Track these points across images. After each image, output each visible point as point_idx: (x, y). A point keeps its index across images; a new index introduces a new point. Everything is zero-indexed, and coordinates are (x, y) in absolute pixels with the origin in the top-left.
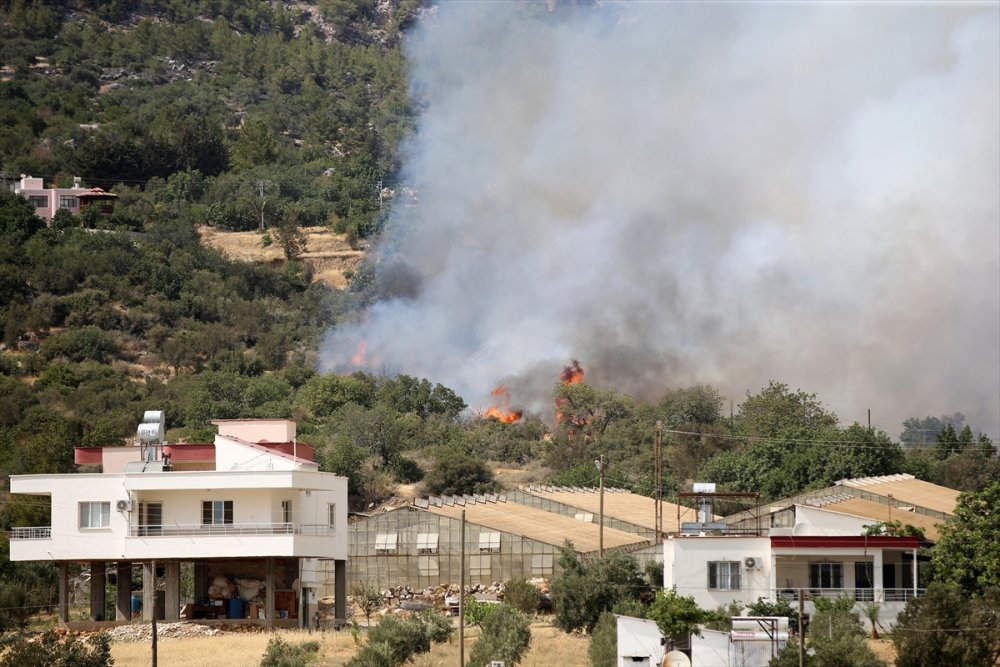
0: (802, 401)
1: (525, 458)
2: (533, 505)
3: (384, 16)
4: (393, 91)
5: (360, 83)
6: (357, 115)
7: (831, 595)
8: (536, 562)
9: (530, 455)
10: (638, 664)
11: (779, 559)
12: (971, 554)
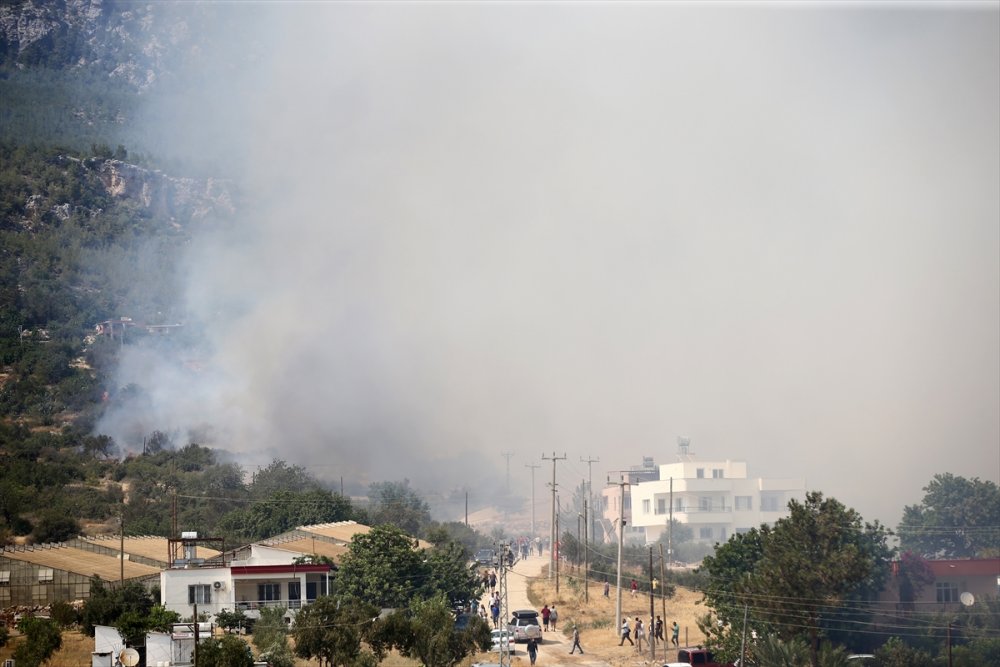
0: (296, 472)
1: (107, 515)
2: (88, 549)
3: (32, 211)
4: (36, 262)
5: (13, 257)
6: (10, 279)
7: (271, 606)
8: (78, 589)
9: (110, 514)
10: (103, 658)
11: (237, 582)
12: (360, 574)
